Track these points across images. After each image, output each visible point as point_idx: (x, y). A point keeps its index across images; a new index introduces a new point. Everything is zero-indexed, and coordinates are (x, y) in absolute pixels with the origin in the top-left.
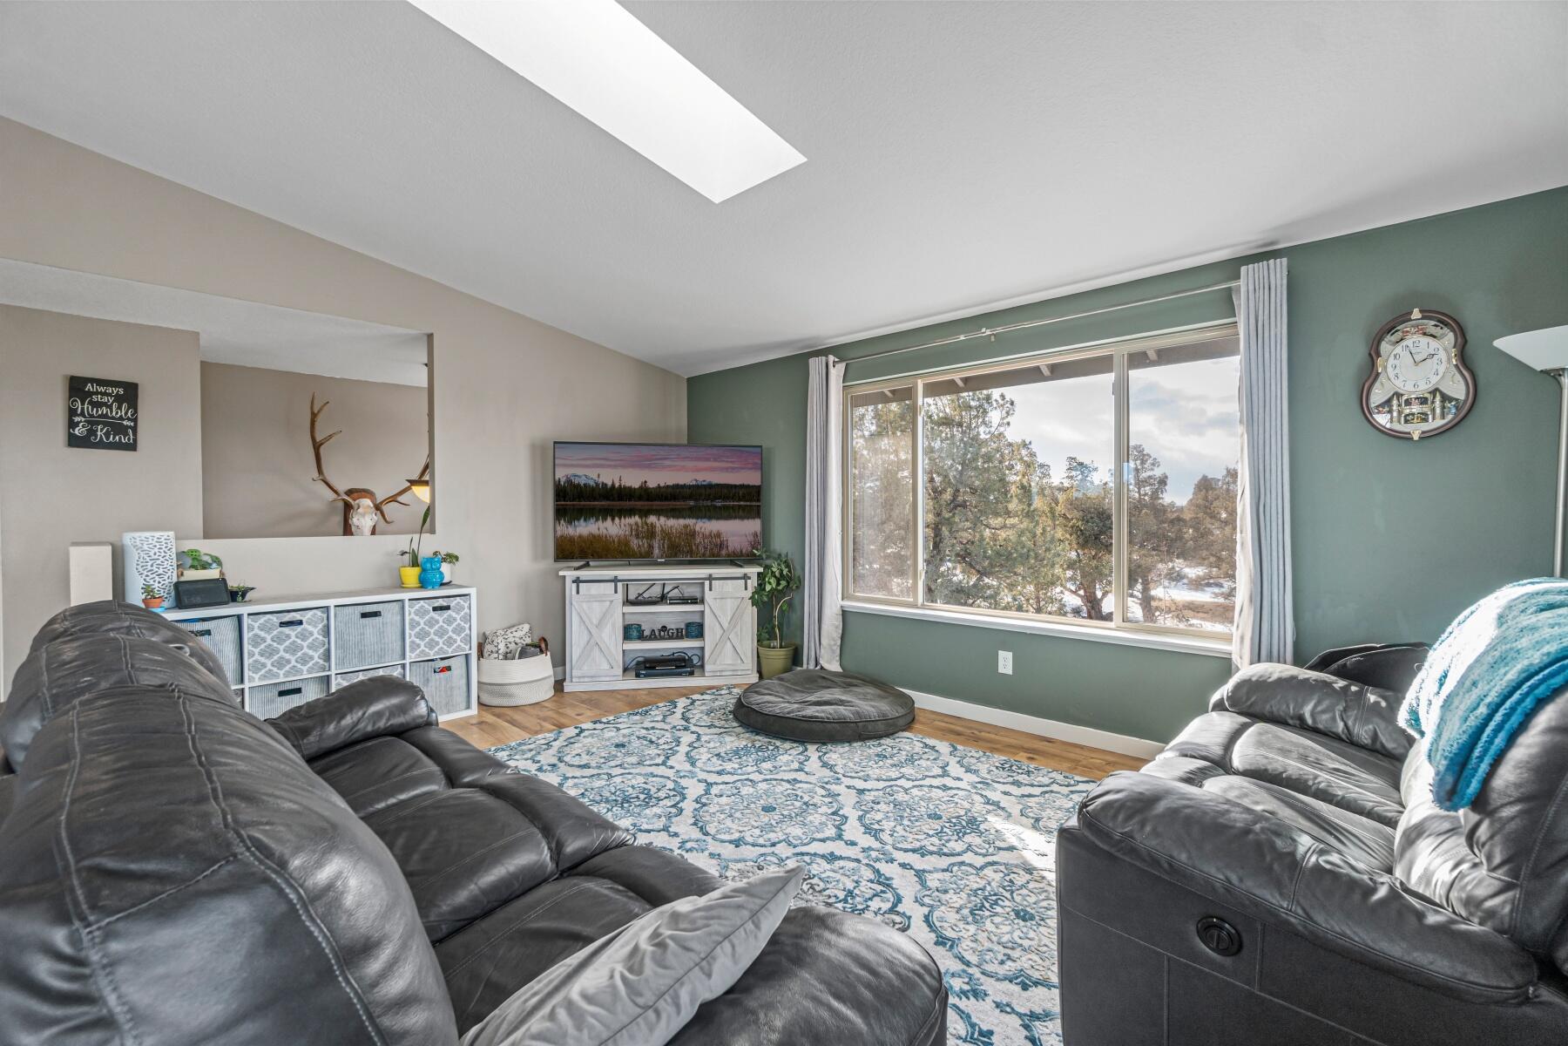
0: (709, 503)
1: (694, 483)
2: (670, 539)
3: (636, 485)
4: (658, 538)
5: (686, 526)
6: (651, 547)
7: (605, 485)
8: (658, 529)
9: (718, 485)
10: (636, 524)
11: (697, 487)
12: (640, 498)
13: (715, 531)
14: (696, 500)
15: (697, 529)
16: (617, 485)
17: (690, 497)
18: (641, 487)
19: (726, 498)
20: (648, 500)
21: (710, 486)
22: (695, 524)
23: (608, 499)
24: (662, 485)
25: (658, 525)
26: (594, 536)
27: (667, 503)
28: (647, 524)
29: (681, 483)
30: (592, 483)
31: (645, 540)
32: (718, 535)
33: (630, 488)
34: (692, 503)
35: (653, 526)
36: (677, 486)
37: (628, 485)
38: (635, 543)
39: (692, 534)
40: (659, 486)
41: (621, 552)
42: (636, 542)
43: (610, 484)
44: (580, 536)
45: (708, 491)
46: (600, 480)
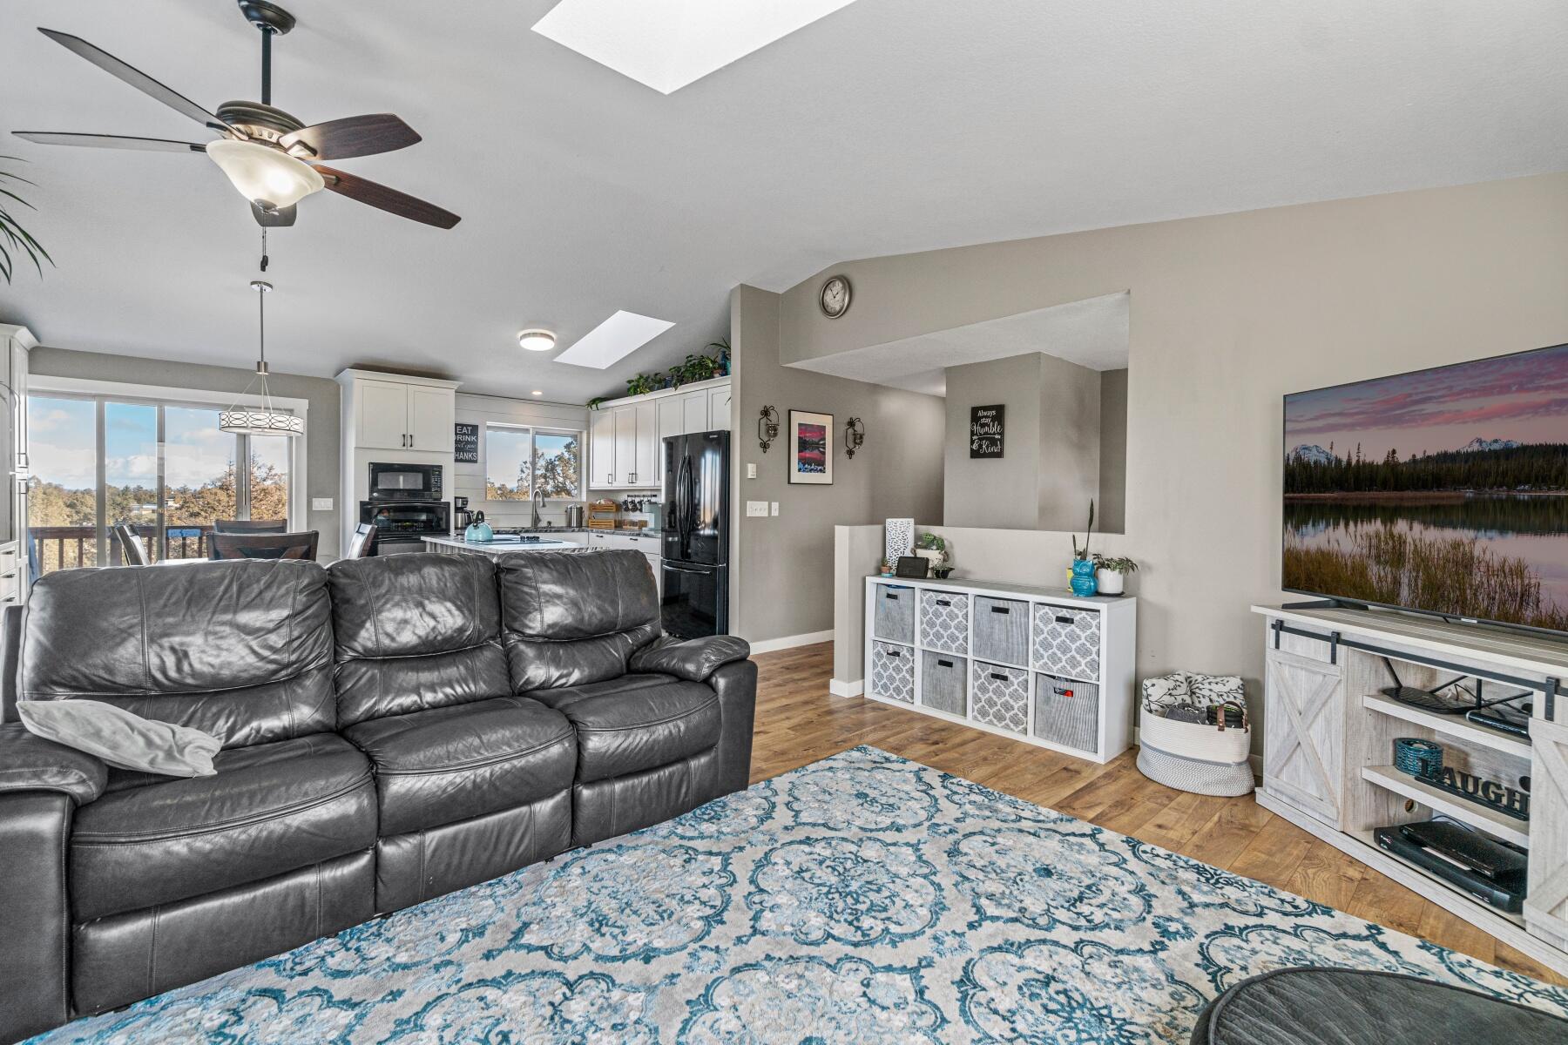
0: (1503, 494)
1: (1476, 447)
2: (1427, 568)
3: (1378, 458)
4: (1408, 566)
5: (1456, 545)
6: (1397, 582)
7: (1339, 461)
8: (1409, 548)
9: (1525, 449)
10: (1377, 535)
11: (1481, 456)
12: (1385, 486)
13: (1511, 561)
14: (1477, 486)
15: (1477, 552)
16: (1354, 462)
17: (1466, 481)
18: (1386, 463)
19: (1540, 480)
20: (1396, 489)
21: (1509, 453)
22: (1473, 542)
23: (1342, 489)
24: (1419, 456)
25: (1409, 540)
26: (1322, 553)
27: (1425, 493)
28: (1392, 536)
29: (1452, 449)
30: (1323, 460)
31: (1388, 569)
32: (1519, 571)
33: (1371, 465)
34: (1469, 493)
35: (1401, 541)
36: (1444, 457)
37: (1368, 460)
38: (1374, 571)
39: (1464, 563)
40: (1414, 460)
41: (1355, 587)
42: (1375, 569)
43: (1345, 459)
44: (1307, 552)
45: (1503, 465)
46: (1334, 454)
